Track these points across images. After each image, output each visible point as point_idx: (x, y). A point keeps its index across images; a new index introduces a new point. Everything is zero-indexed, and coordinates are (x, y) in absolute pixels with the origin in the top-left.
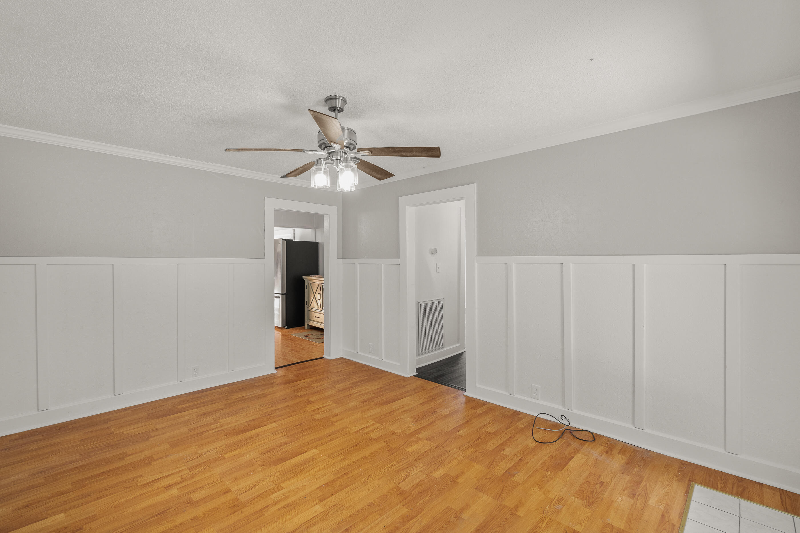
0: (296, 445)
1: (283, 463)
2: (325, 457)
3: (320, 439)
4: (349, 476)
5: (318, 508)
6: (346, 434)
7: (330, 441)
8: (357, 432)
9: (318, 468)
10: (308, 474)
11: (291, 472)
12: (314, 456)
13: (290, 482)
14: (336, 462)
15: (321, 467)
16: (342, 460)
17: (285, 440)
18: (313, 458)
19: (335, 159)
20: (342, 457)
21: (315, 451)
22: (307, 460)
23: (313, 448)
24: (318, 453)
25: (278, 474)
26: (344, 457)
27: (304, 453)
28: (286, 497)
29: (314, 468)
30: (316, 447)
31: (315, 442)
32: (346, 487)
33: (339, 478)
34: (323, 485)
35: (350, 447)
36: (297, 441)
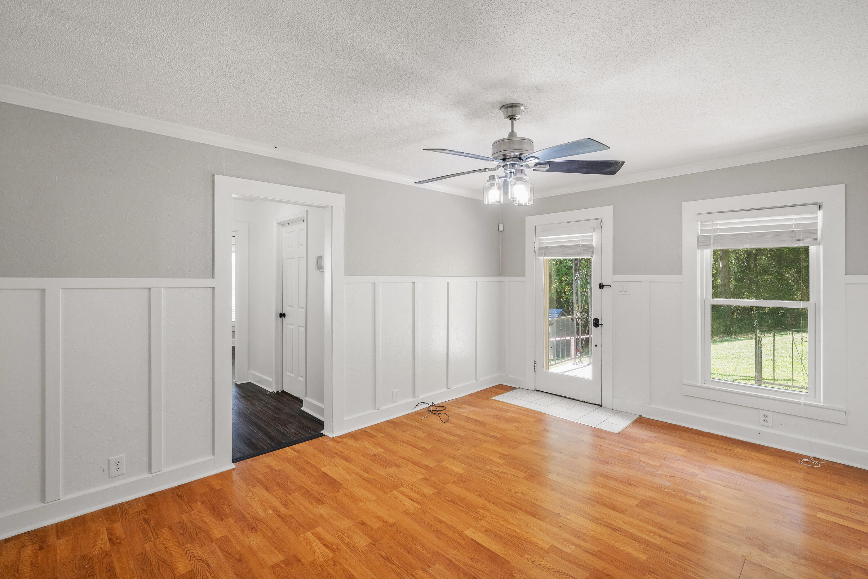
19: (509, 172)
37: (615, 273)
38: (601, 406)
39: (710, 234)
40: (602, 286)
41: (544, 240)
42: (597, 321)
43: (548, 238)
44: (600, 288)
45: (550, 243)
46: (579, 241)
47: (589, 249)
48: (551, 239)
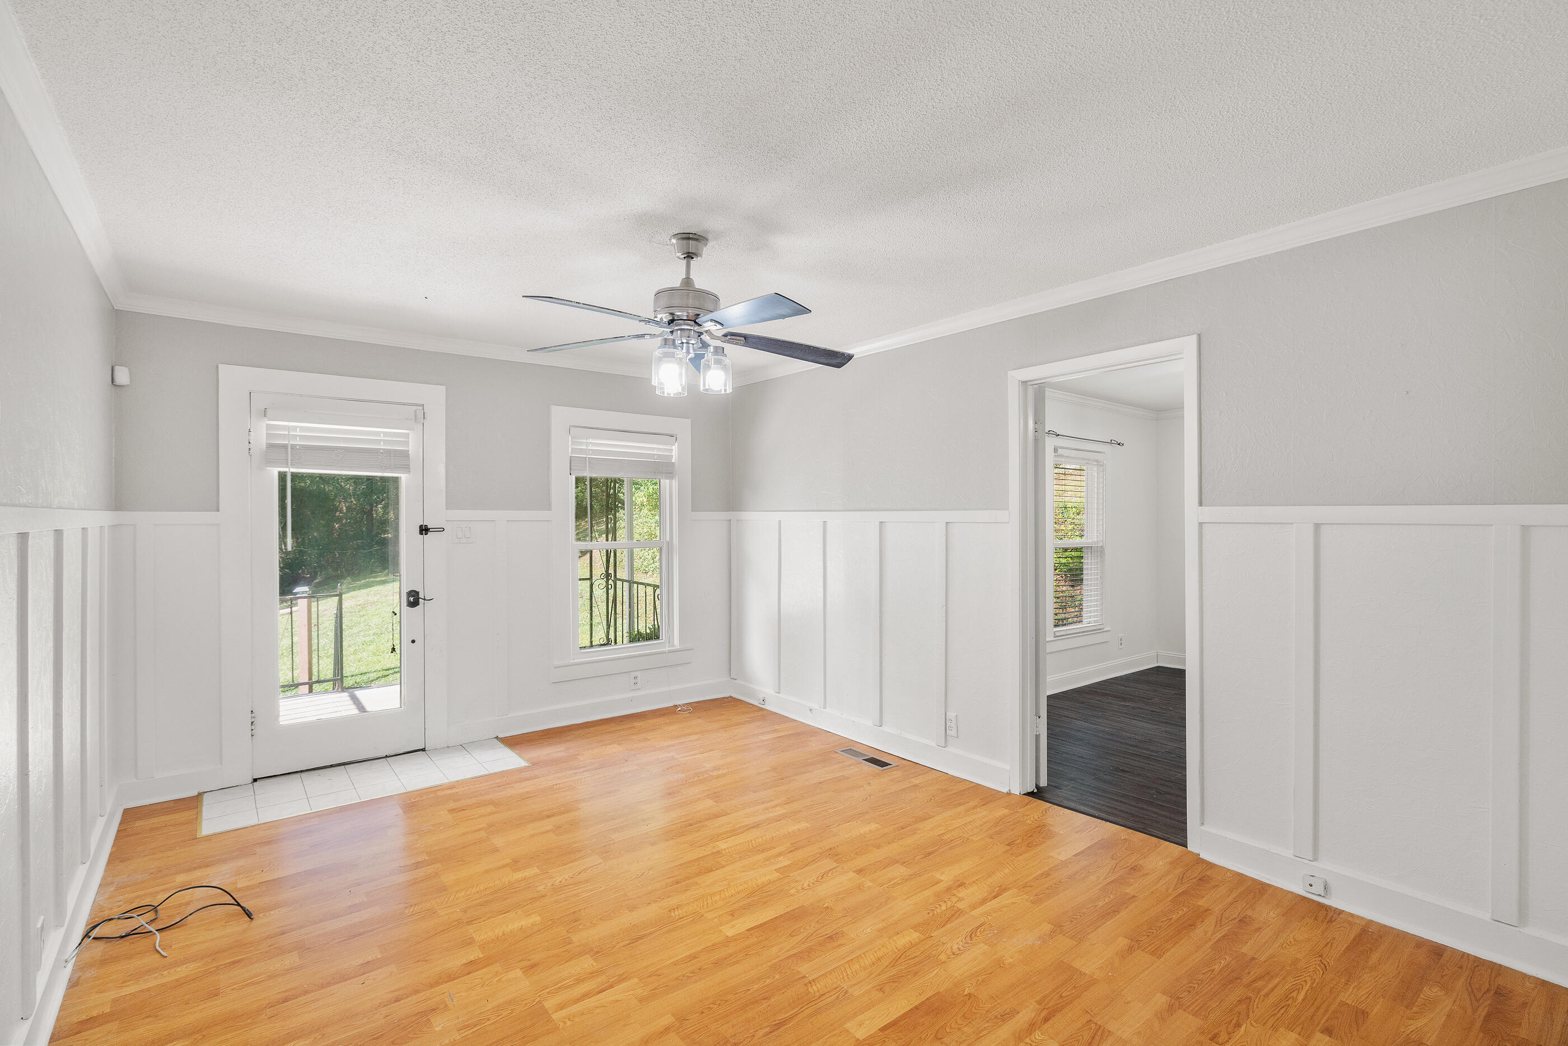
0: (774, 950)
1: (789, 910)
2: (710, 916)
3: (718, 964)
4: (671, 880)
5: (722, 845)
6: (650, 976)
7: (694, 957)
8: (622, 979)
9: (723, 896)
10: (740, 888)
11: (771, 893)
12: (732, 921)
13: (768, 878)
14: (688, 904)
15: (717, 898)
16: (677, 908)
17: (804, 968)
18: (732, 915)
20: (677, 913)
21: (729, 931)
22: (744, 911)
23: (734, 939)
24: (724, 925)
25: (793, 891)
26: (673, 914)
27: (752, 929)
28: (768, 860)
29: (729, 898)
30: (728, 941)
31: (731, 955)
32: (681, 865)
33: (689, 878)
34: (716, 870)
35: (655, 934)
36: (775, 961)
37: (450, 505)
38: (423, 750)
39: (585, 456)
40: (424, 530)
41: (278, 427)
42: (413, 593)
43: (297, 427)
44: (421, 533)
45: (302, 437)
46: (379, 441)
47: (401, 459)
48: (302, 429)
